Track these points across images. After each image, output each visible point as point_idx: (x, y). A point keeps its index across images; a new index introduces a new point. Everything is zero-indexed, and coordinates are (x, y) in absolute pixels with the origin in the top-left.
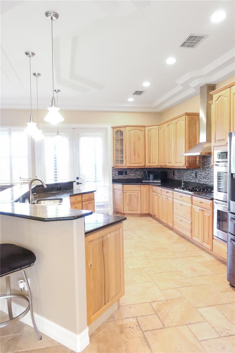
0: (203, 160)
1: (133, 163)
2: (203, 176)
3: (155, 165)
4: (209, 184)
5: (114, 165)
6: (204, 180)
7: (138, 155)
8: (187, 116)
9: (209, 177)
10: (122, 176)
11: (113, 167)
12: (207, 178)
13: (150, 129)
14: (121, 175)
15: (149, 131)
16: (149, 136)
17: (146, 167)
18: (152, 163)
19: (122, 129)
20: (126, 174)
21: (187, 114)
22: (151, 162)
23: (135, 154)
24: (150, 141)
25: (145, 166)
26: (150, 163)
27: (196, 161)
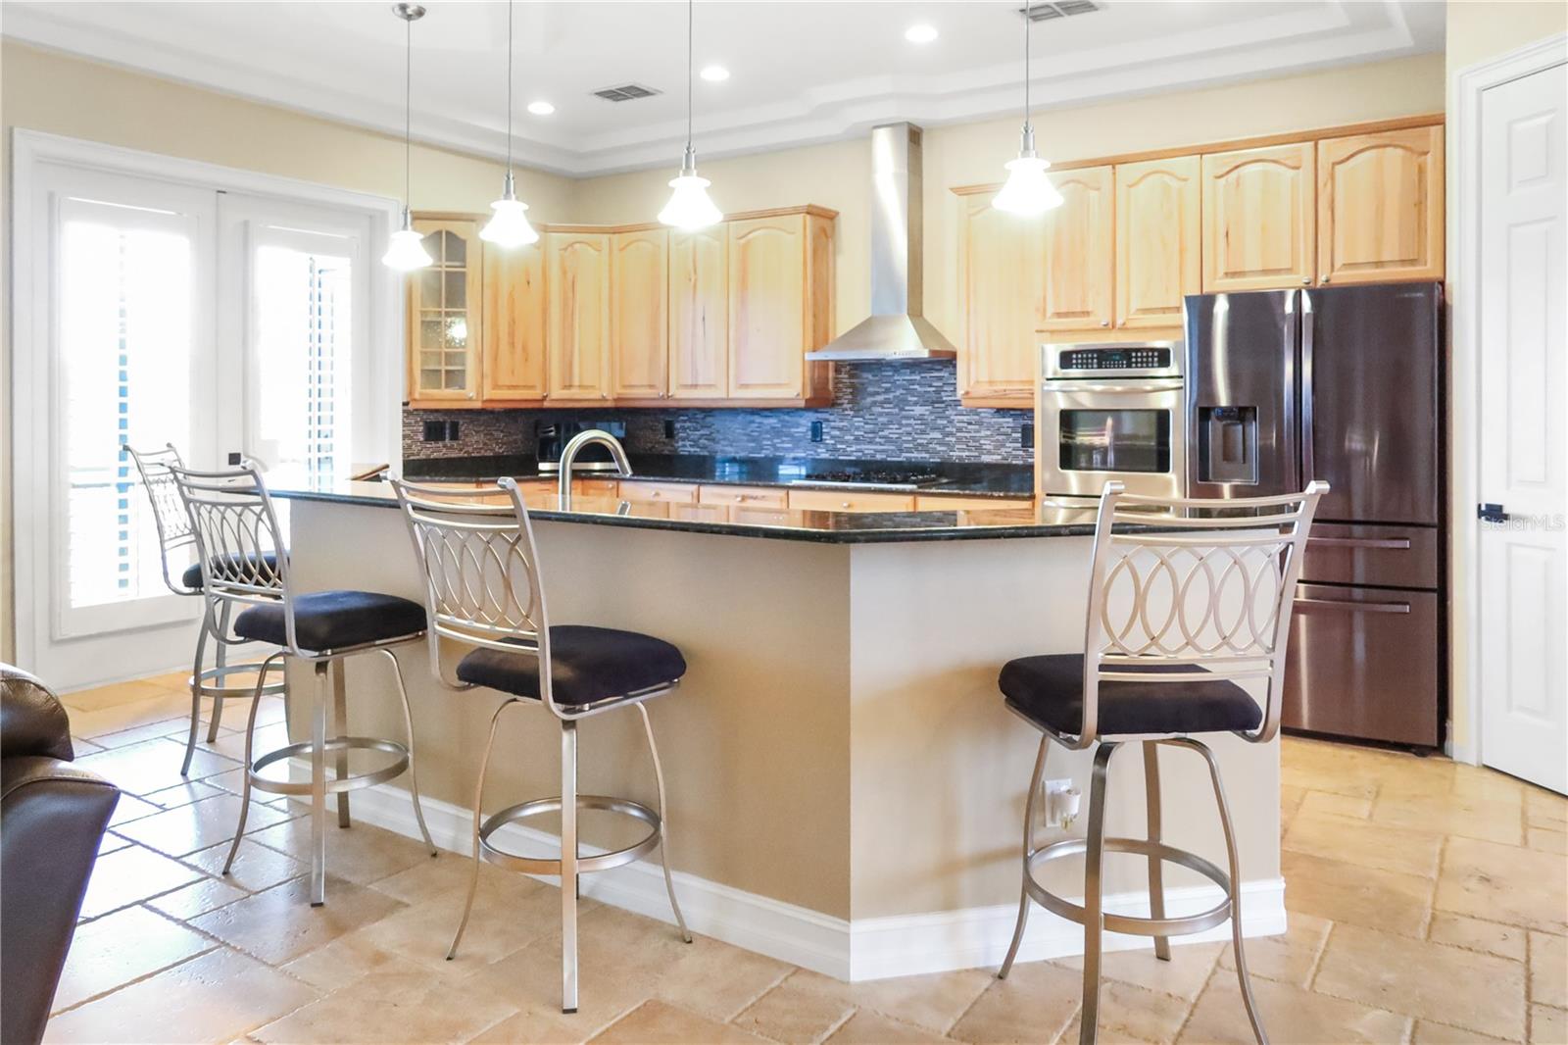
0: (852, 376)
1: (508, 383)
2: (856, 433)
3: (595, 394)
4: (889, 459)
5: (411, 393)
6: (863, 447)
7: (525, 349)
8: (808, 217)
9: (891, 436)
10: (440, 444)
11: (405, 400)
12: (878, 440)
13: (572, 245)
14: (436, 440)
15: (565, 249)
16: (564, 272)
17: (546, 404)
18: (580, 387)
19: (456, 228)
20: (454, 437)
21: (812, 211)
22: (576, 382)
23: (512, 344)
24: (570, 295)
25: (544, 398)
26: (570, 387)
27: (827, 379)
